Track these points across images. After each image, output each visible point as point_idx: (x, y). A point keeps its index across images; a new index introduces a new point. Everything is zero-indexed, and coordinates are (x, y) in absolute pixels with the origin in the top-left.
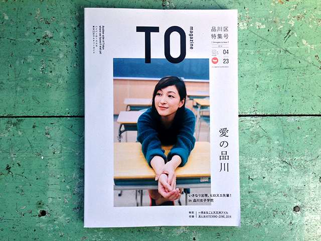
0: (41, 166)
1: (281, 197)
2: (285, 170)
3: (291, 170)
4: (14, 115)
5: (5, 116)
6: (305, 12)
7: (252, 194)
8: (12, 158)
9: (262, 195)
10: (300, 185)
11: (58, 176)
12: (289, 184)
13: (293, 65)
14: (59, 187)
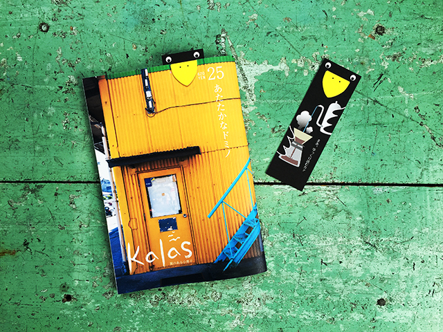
0: (64, 242)
1: (361, 287)
2: (368, 254)
3: (375, 253)
4: (32, 180)
5: (21, 180)
6: (404, 50)
7: (325, 282)
8: (30, 231)
9: (338, 284)
10: (388, 273)
11: (86, 255)
12: (373, 271)
13: (384, 120)
14: (86, 267)
